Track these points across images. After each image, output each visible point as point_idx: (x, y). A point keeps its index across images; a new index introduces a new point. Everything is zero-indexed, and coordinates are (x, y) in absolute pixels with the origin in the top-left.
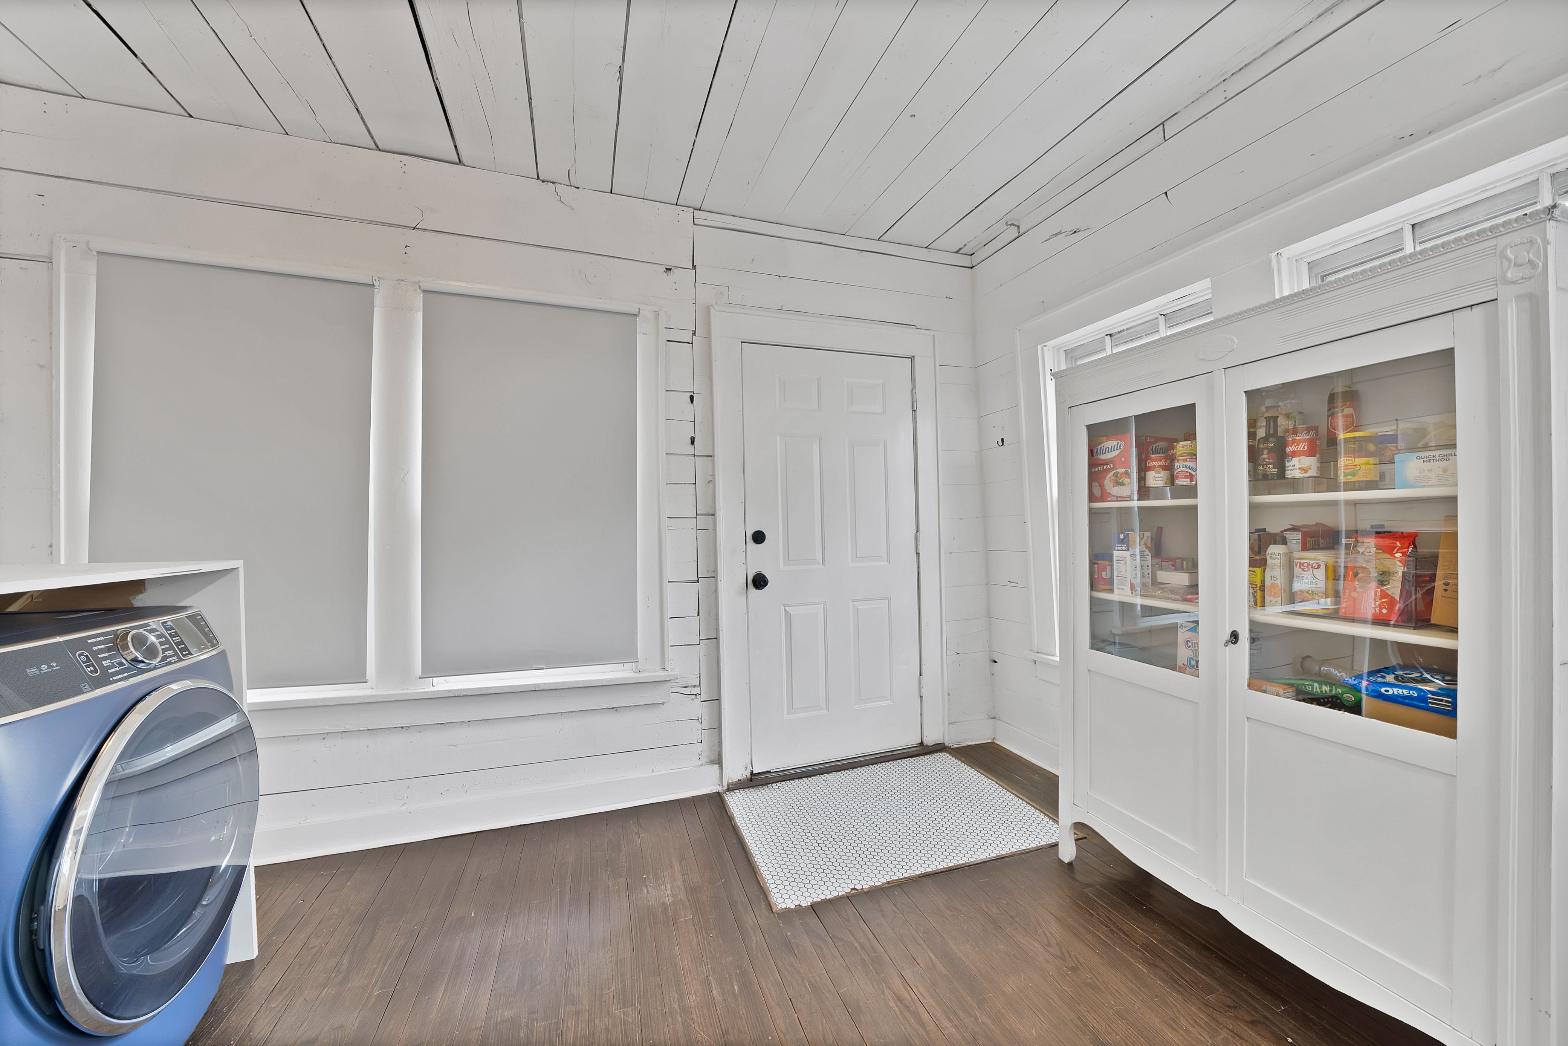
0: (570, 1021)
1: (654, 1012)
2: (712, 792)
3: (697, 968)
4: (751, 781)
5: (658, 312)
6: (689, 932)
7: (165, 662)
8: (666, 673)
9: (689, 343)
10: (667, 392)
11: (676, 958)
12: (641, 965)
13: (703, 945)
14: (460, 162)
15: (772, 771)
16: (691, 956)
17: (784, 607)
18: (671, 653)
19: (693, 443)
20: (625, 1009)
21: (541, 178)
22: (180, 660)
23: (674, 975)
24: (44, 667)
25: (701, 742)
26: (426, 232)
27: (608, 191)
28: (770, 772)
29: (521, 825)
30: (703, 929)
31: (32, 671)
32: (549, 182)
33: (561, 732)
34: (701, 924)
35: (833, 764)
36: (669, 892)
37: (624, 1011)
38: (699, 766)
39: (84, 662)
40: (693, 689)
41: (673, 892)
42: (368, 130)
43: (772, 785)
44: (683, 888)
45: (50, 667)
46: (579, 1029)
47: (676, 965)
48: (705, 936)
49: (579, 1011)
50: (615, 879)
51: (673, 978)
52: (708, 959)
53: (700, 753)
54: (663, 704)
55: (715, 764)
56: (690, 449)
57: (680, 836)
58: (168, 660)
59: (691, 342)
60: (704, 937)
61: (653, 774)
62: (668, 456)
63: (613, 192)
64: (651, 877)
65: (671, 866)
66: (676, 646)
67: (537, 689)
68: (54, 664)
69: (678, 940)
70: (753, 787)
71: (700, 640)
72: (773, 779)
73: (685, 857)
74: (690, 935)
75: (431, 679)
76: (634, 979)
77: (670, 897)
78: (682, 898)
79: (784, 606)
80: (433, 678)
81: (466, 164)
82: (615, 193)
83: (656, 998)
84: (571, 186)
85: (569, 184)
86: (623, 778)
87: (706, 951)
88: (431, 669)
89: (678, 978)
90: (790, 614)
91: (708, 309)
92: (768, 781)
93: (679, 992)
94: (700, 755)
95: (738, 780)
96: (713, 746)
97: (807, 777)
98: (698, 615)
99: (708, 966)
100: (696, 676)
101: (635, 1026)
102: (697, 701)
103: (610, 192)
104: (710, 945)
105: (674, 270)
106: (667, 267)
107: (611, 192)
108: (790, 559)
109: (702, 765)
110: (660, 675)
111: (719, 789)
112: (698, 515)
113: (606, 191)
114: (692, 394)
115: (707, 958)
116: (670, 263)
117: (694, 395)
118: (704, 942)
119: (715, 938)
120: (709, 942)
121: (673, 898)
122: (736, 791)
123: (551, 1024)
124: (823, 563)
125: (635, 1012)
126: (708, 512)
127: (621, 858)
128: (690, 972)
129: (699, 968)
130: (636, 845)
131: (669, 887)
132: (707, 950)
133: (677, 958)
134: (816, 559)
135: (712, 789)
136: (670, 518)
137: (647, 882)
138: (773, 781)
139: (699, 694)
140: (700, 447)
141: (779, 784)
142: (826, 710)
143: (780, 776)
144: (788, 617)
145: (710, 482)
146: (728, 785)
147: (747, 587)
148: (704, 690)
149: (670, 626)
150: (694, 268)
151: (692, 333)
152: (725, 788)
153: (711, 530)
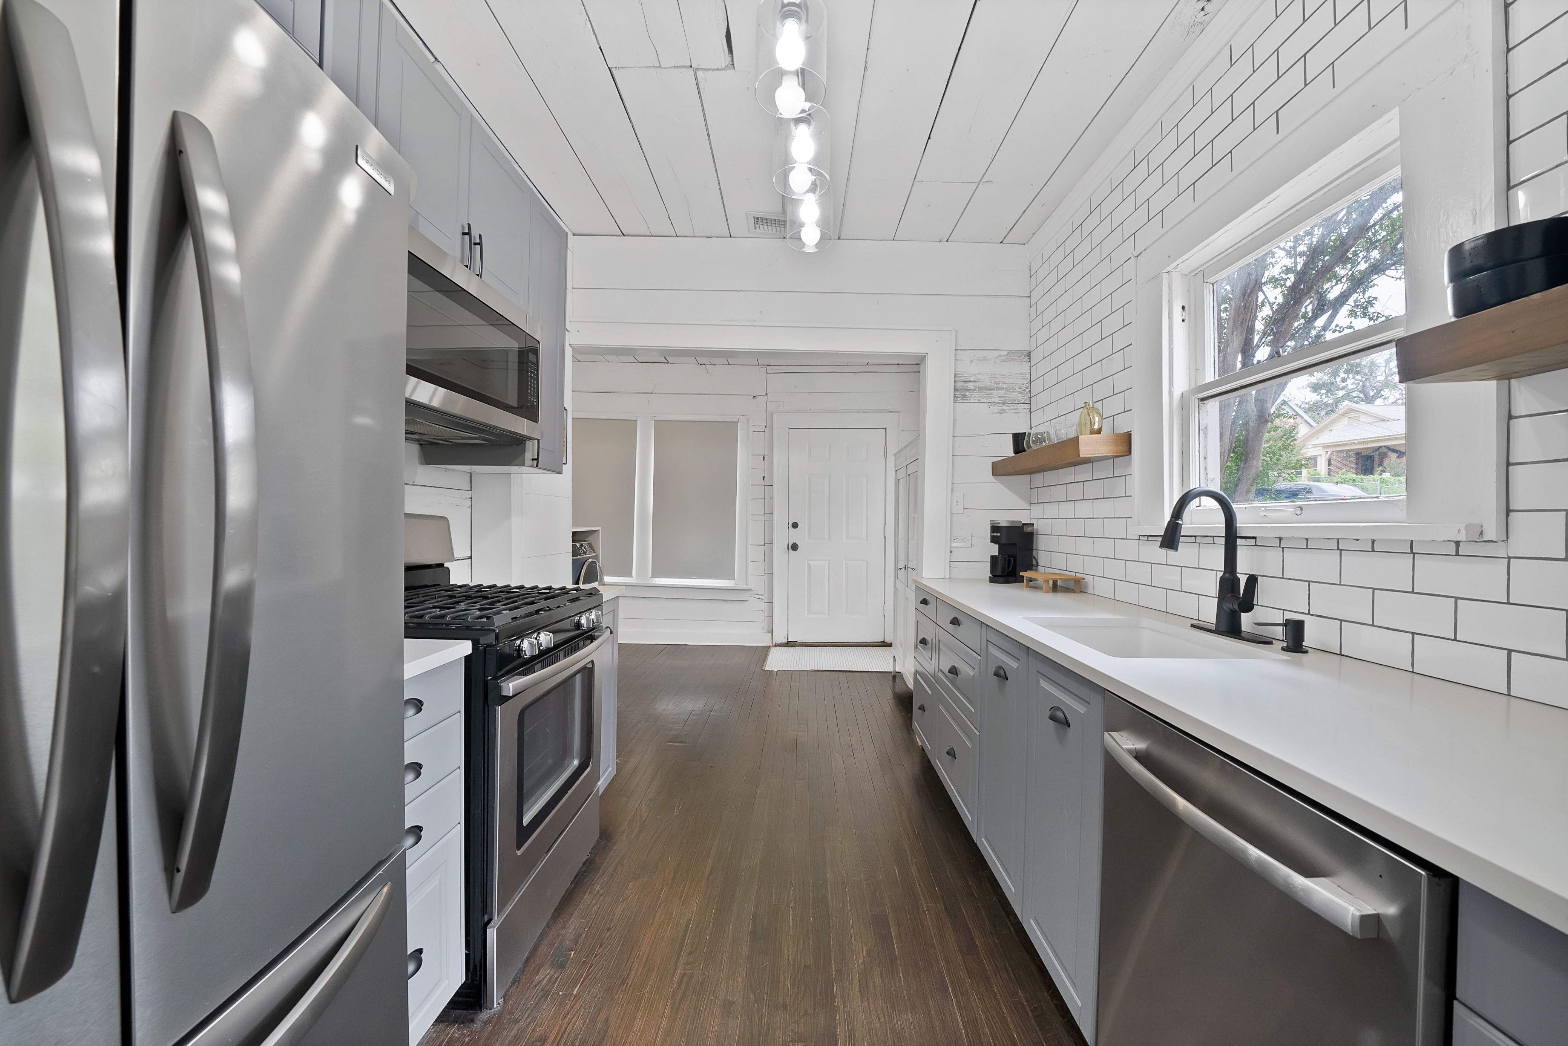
2: (767, 645)
4: (787, 643)
5: (749, 418)
8: (747, 586)
9: (762, 431)
10: (753, 457)
15: (799, 641)
17: (808, 560)
18: (750, 577)
19: (763, 479)
21: (699, 363)
25: (764, 621)
26: (655, 394)
32: (702, 364)
40: (761, 595)
54: (748, 601)
55: (769, 633)
56: (762, 483)
59: (764, 431)
61: (741, 633)
62: (752, 485)
66: (753, 574)
70: (788, 647)
71: (765, 573)
80: (656, 577)
81: (669, 363)
84: (712, 365)
88: (655, 573)
90: (811, 564)
91: (772, 415)
92: (796, 645)
94: (762, 627)
95: (781, 642)
96: (769, 624)
97: (816, 647)
98: (764, 561)
100: (762, 590)
102: (762, 602)
105: (757, 397)
106: (754, 396)
108: (811, 537)
109: (762, 632)
110: (745, 587)
111: (771, 645)
112: (766, 513)
113: (728, 364)
114: (763, 456)
116: (756, 393)
117: (765, 456)
122: (779, 647)
124: (829, 540)
126: (770, 511)
134: (825, 538)
136: (752, 516)
138: (798, 646)
139: (763, 599)
140: (767, 482)
142: (828, 615)
143: (803, 644)
144: (809, 565)
145: (771, 498)
146: (775, 644)
147: (788, 549)
148: (765, 597)
149: (750, 565)
150: (767, 394)
151: (764, 426)
152: (774, 645)
153: (771, 522)
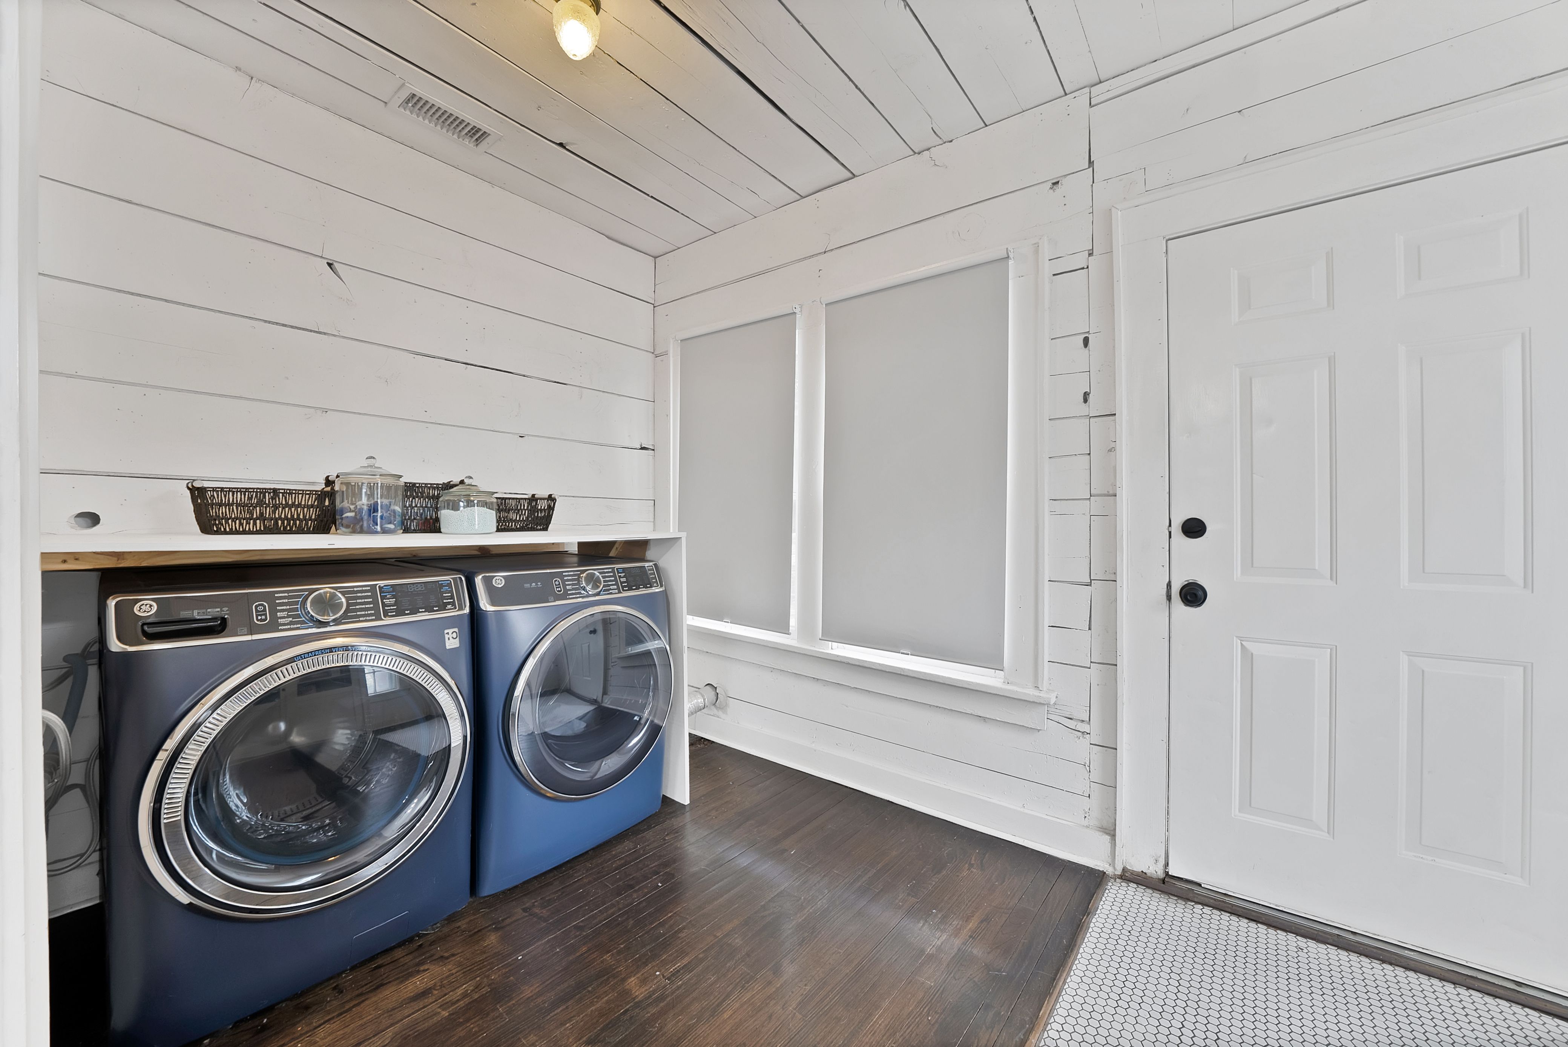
0: (759, 984)
1: (812, 1037)
2: (1097, 868)
3: (883, 1036)
4: (1164, 883)
5: (1038, 243)
6: (914, 996)
7: (607, 591)
8: (1037, 693)
9: (1083, 268)
10: (1053, 341)
11: (876, 1010)
12: (846, 987)
13: (913, 1021)
14: (854, 176)
15: (1203, 886)
16: (891, 1020)
17: (1241, 641)
18: (1046, 669)
19: (1086, 401)
20: (797, 1013)
21: (916, 151)
22: (620, 592)
23: (859, 1022)
24: (534, 584)
25: (1089, 797)
26: (833, 252)
27: (981, 127)
28: (1200, 885)
29: (889, 801)
30: (929, 1005)
31: (527, 585)
32: (923, 151)
33: (929, 724)
34: (932, 999)
35: (1336, 932)
36: (939, 943)
37: (795, 1013)
38: (1084, 826)
39: (556, 585)
40: (1080, 724)
41: (942, 946)
42: (789, 187)
43: (1195, 906)
44: (956, 950)
45: (537, 584)
46: (758, 996)
47: (871, 1015)
48: (924, 1013)
49: (771, 982)
50: (909, 895)
51: (855, 1025)
52: (902, 1038)
53: (1087, 810)
54: (1039, 730)
55: (1107, 834)
56: (1083, 409)
57: (1009, 895)
58: (611, 591)
59: (1086, 267)
60: (921, 1013)
61: (1022, 810)
62: (1052, 422)
63: (987, 124)
64: (939, 916)
65: (968, 919)
66: (1058, 663)
67: (902, 673)
68: (539, 584)
69: (898, 994)
70: (1163, 892)
71: (1091, 662)
72: (1199, 897)
73: (991, 920)
74: (912, 1000)
75: (830, 643)
76: (829, 995)
77: (934, 948)
78: (944, 958)
79: (1241, 639)
80: (833, 643)
81: (858, 175)
82: (990, 123)
83: (826, 1027)
84: (945, 143)
85: (942, 142)
86: (988, 800)
87: (908, 1029)
88: (829, 635)
89: (859, 1028)
90: (1252, 654)
91: (1108, 214)
92: (1191, 895)
93: (846, 1042)
94: (1086, 813)
95: (1142, 871)
96: (1107, 809)
97: (1269, 925)
98: (1090, 629)
99: (894, 1044)
100: (1085, 708)
101: (788, 1035)
102: (1085, 742)
103: (984, 125)
104: (918, 1026)
105: (1064, 181)
106: (1054, 181)
107: (986, 126)
108: (1254, 566)
109: (1087, 827)
110: (1029, 692)
111: (1109, 870)
112: (1094, 496)
113: (979, 127)
114: (1087, 335)
115: (902, 1035)
116: (1053, 176)
117: (1090, 337)
118: (917, 1018)
119: (930, 1024)
120: (921, 1023)
121: (936, 952)
122: (1132, 884)
123: (749, 974)
124: (1333, 576)
125: (800, 1023)
126: (1108, 492)
127: (933, 879)
128: (873, 1034)
129: (885, 1037)
130: (958, 876)
131: (944, 937)
132: (911, 1028)
133: (879, 1010)
134: (1315, 569)
135: (1099, 864)
136: (1055, 500)
137: (930, 918)
138: (1200, 901)
139: (1087, 733)
140: (1096, 406)
141: (1207, 910)
142: (1328, 833)
143: (1215, 900)
144: (1248, 657)
145: (1110, 450)
146: (1124, 870)
147: (1169, 598)
148: (1095, 728)
149: (1047, 634)
150: (1091, 163)
151: (1087, 253)
152: (1119, 872)
153: (1109, 517)
